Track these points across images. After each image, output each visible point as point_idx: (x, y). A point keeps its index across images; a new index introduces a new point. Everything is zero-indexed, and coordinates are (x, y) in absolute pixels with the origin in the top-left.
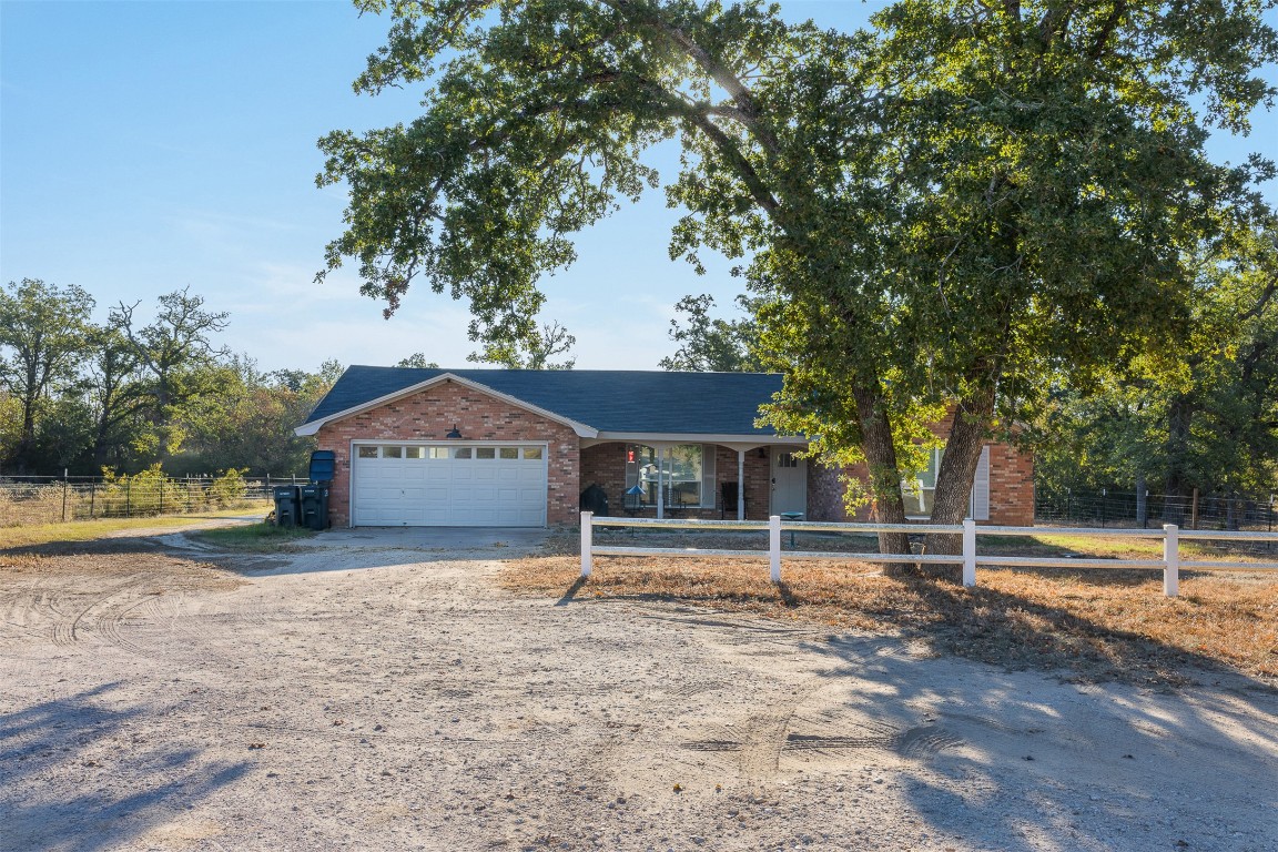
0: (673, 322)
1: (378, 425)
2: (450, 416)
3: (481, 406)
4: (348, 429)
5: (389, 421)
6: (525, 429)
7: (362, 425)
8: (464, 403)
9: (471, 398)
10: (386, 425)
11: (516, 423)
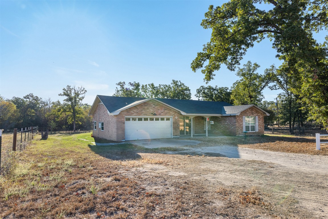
0: (117, 88)
1: (132, 112)
2: (150, 109)
3: (158, 107)
4: (124, 113)
5: (135, 111)
6: (168, 113)
7: (128, 112)
8: (154, 106)
9: (155, 105)
10: (134, 112)
11: (166, 111)
